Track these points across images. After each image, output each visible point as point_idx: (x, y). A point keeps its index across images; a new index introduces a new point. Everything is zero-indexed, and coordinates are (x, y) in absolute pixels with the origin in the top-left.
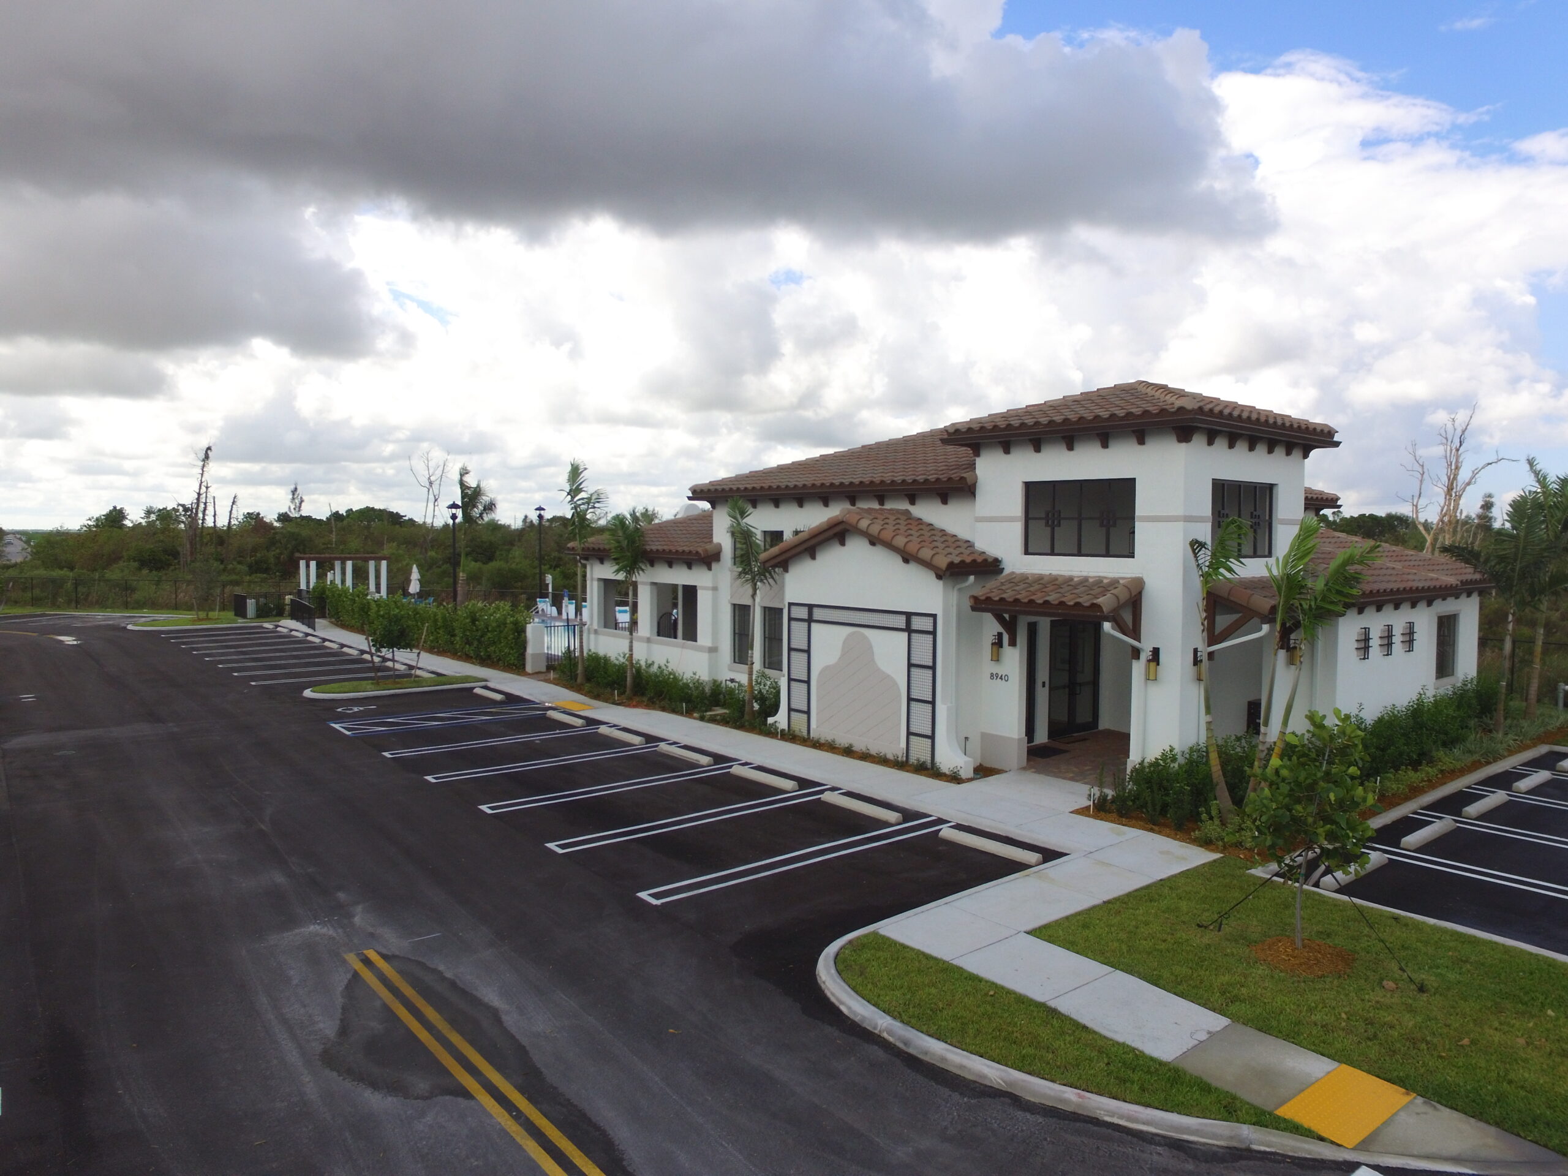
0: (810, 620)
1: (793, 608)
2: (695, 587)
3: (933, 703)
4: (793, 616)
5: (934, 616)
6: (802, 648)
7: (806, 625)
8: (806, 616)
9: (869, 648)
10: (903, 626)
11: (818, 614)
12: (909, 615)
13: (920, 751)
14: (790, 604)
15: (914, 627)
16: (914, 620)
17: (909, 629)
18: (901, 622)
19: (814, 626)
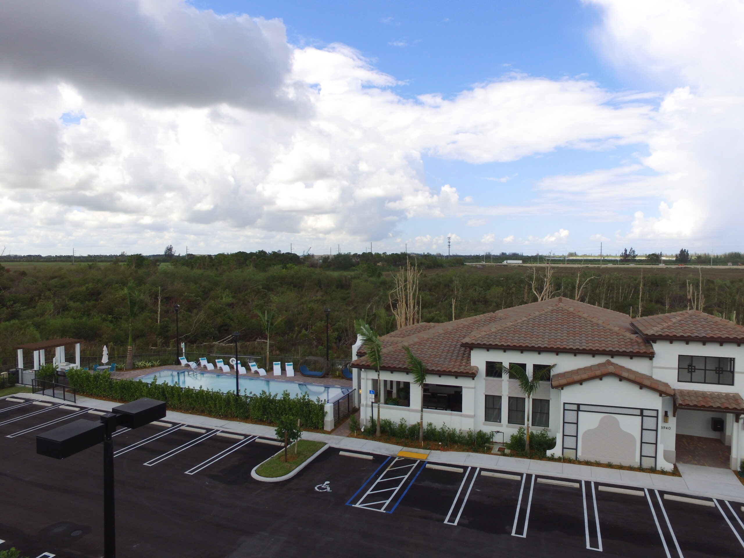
0: (578, 410)
1: (566, 405)
2: (462, 387)
3: (656, 444)
4: (566, 408)
5: (657, 411)
6: (574, 422)
7: (576, 412)
8: (576, 409)
9: (617, 422)
10: (639, 414)
11: (582, 408)
12: (642, 410)
13: (648, 463)
14: (564, 403)
15: (644, 414)
16: (645, 411)
17: (642, 415)
18: (638, 412)
19: (579, 412)
